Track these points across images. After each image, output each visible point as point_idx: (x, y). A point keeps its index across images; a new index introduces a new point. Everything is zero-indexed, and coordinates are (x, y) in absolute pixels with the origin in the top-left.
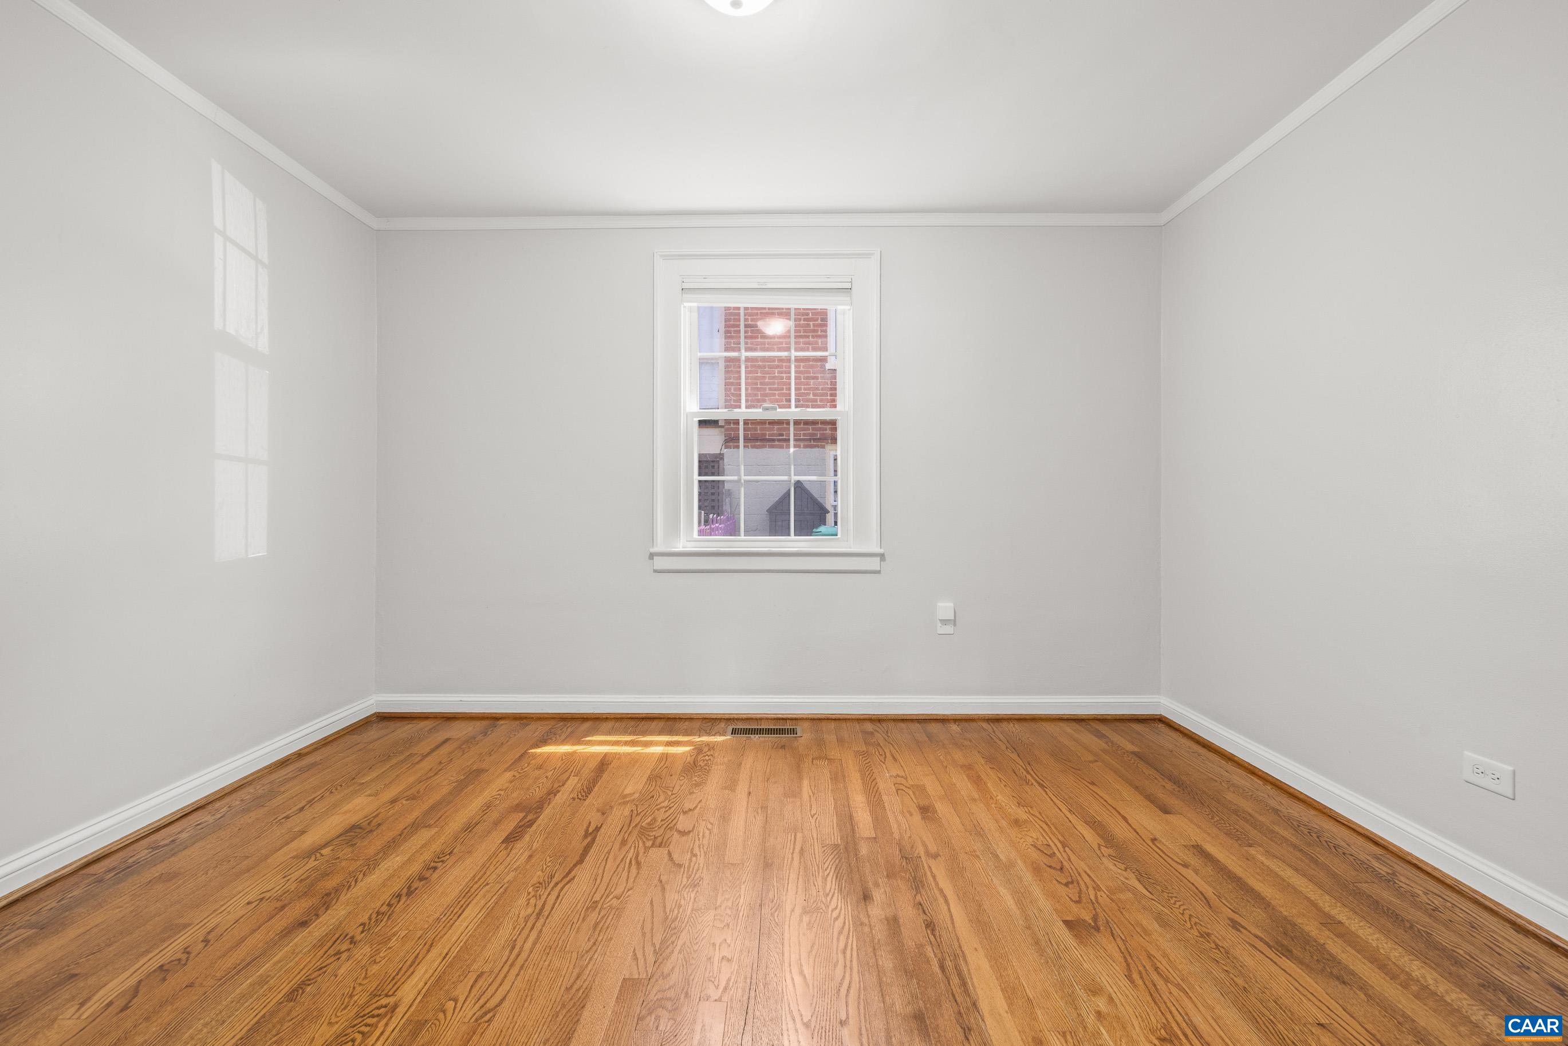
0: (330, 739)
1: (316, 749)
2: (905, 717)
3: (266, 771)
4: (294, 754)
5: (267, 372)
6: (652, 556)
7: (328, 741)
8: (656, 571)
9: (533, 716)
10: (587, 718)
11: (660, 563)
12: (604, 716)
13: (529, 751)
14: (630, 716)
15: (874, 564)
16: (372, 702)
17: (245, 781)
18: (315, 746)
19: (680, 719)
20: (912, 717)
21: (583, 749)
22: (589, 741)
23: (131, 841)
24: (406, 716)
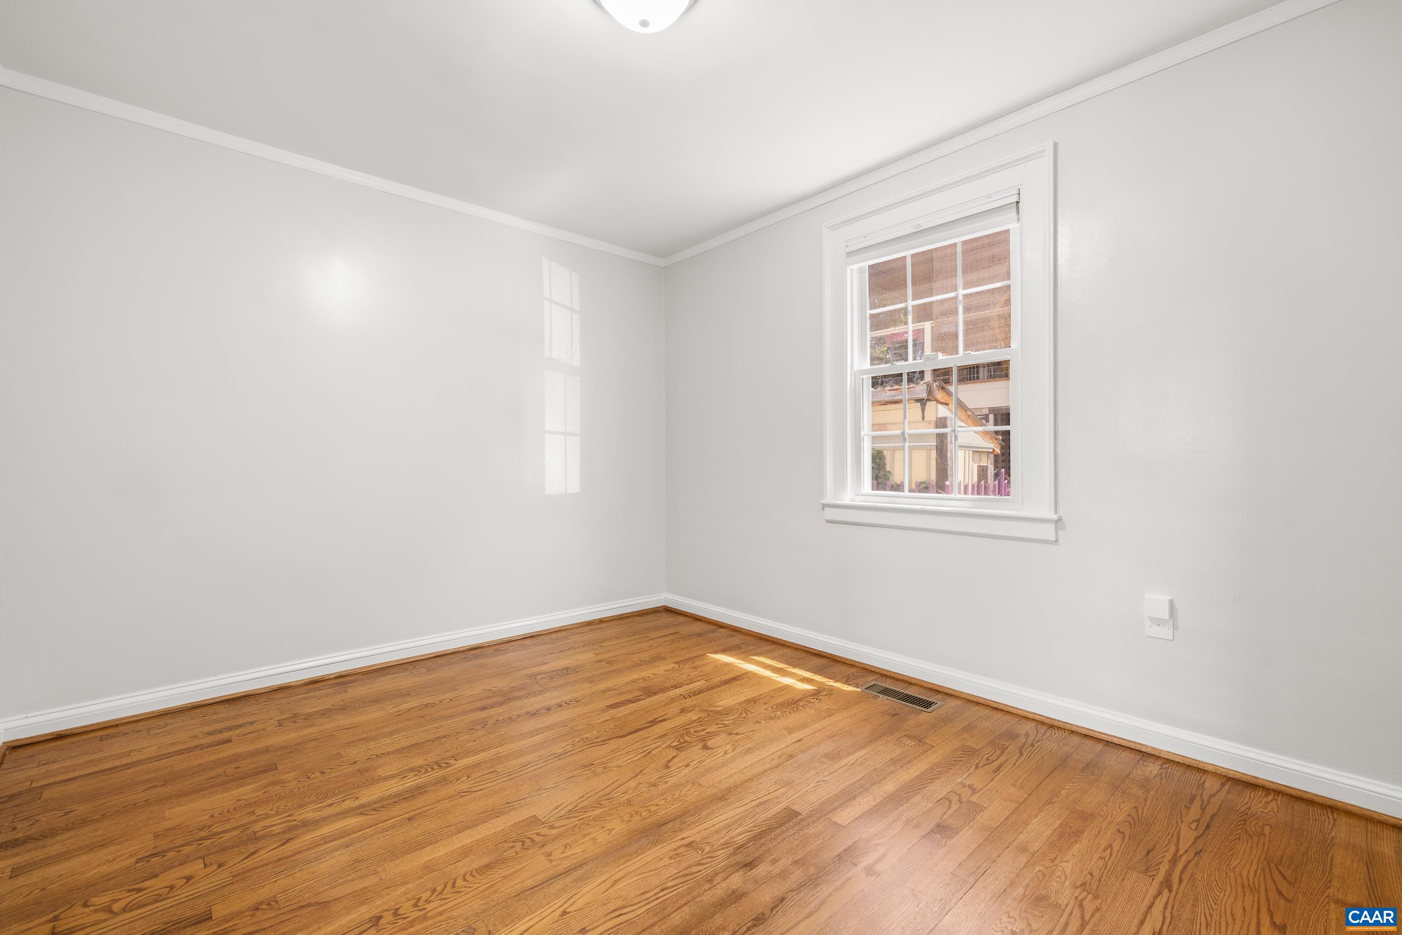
0: (625, 616)
1: (613, 620)
2: (1091, 734)
3: (578, 625)
4: (598, 619)
5: (579, 378)
6: (824, 506)
7: (623, 616)
8: (827, 521)
9: (743, 631)
10: (777, 643)
11: (830, 514)
12: (788, 644)
13: (708, 655)
14: (806, 649)
15: (1048, 532)
16: (662, 597)
17: (563, 628)
18: (613, 618)
19: (844, 663)
20: (1099, 736)
21: (739, 664)
22: (753, 659)
23: (494, 643)
24: (678, 611)
